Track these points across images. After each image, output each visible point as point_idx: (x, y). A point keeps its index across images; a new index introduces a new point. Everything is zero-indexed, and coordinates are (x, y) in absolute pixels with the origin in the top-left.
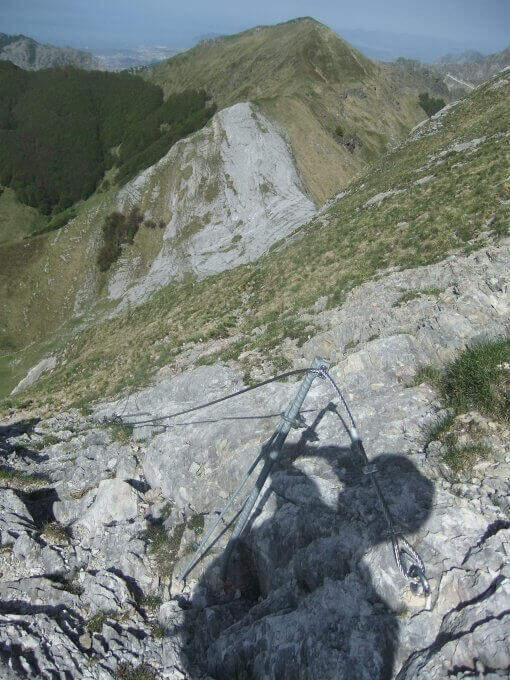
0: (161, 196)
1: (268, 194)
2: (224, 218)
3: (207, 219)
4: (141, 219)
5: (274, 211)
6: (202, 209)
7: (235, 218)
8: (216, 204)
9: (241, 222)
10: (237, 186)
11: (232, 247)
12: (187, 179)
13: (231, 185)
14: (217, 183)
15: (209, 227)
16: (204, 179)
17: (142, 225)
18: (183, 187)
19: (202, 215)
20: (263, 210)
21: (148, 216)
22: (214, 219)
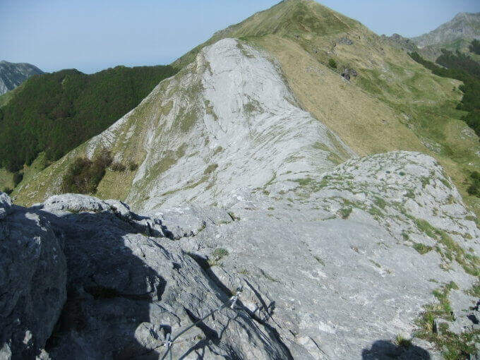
0: (136, 134)
1: (254, 112)
2: (201, 148)
3: (181, 153)
4: (109, 162)
5: (260, 130)
6: (177, 142)
7: (214, 145)
8: (194, 132)
9: (220, 149)
10: (219, 110)
11: (203, 180)
12: (167, 114)
13: (210, 111)
14: (195, 111)
15: (182, 160)
16: (182, 110)
17: (109, 170)
18: (161, 122)
19: (175, 149)
20: (247, 131)
21: (117, 158)
22: (188, 151)
